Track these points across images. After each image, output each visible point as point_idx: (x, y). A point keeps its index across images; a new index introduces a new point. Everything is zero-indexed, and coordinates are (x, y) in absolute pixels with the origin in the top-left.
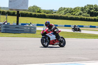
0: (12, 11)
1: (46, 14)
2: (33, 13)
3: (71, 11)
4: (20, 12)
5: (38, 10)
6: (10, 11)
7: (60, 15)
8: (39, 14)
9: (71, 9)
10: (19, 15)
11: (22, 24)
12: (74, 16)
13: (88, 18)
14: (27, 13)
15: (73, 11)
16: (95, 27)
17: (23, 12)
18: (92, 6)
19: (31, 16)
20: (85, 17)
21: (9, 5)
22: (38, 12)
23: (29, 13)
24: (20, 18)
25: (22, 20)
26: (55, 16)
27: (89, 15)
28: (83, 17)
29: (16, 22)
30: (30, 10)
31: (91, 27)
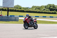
0: (5, 8)
1: (24, 10)
2: (17, 9)
3: (39, 8)
4: (9, 9)
5: (20, 8)
6: (4, 8)
7: (32, 10)
8: (20, 10)
9: (39, 7)
10: (8, 10)
11: (10, 16)
12: (41, 11)
13: (49, 12)
14: (13, 10)
15: (40, 8)
16: (53, 17)
17: (11, 9)
18: (51, 5)
19: (15, 11)
20: (47, 12)
21: (3, 4)
22: (20, 9)
23: (14, 9)
24: (9, 12)
25: (11, 13)
26: (29, 11)
27: (49, 10)
28: (46, 11)
29: (7, 15)
30: (15, 7)
31: (51, 17)
